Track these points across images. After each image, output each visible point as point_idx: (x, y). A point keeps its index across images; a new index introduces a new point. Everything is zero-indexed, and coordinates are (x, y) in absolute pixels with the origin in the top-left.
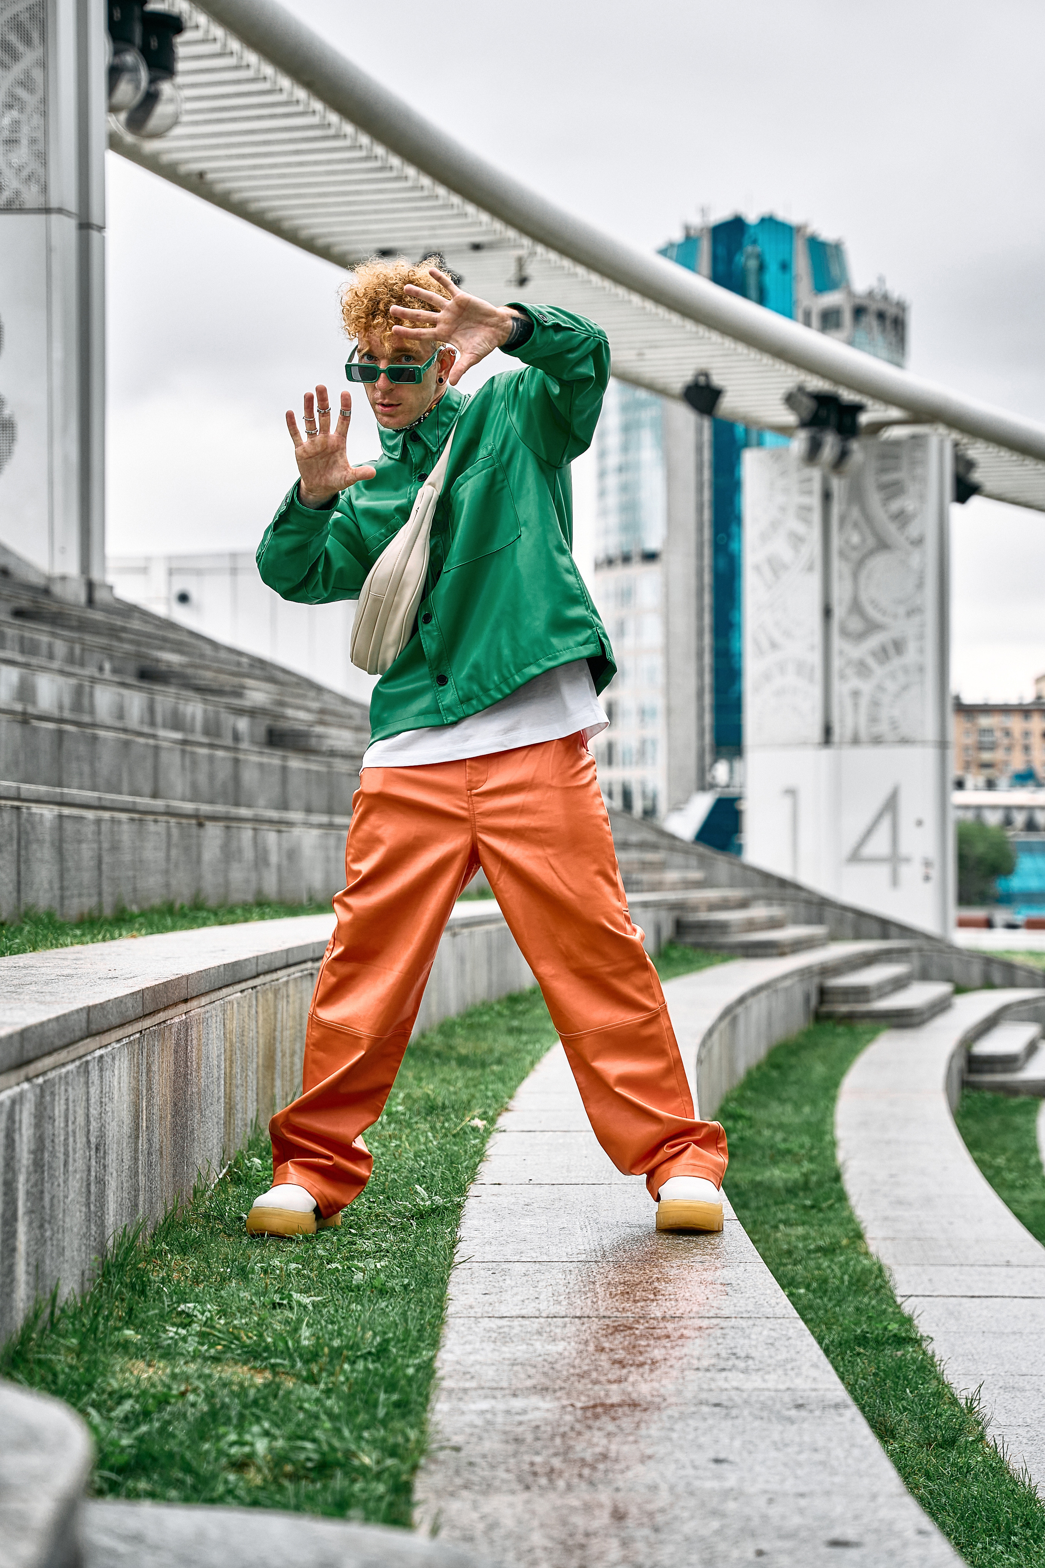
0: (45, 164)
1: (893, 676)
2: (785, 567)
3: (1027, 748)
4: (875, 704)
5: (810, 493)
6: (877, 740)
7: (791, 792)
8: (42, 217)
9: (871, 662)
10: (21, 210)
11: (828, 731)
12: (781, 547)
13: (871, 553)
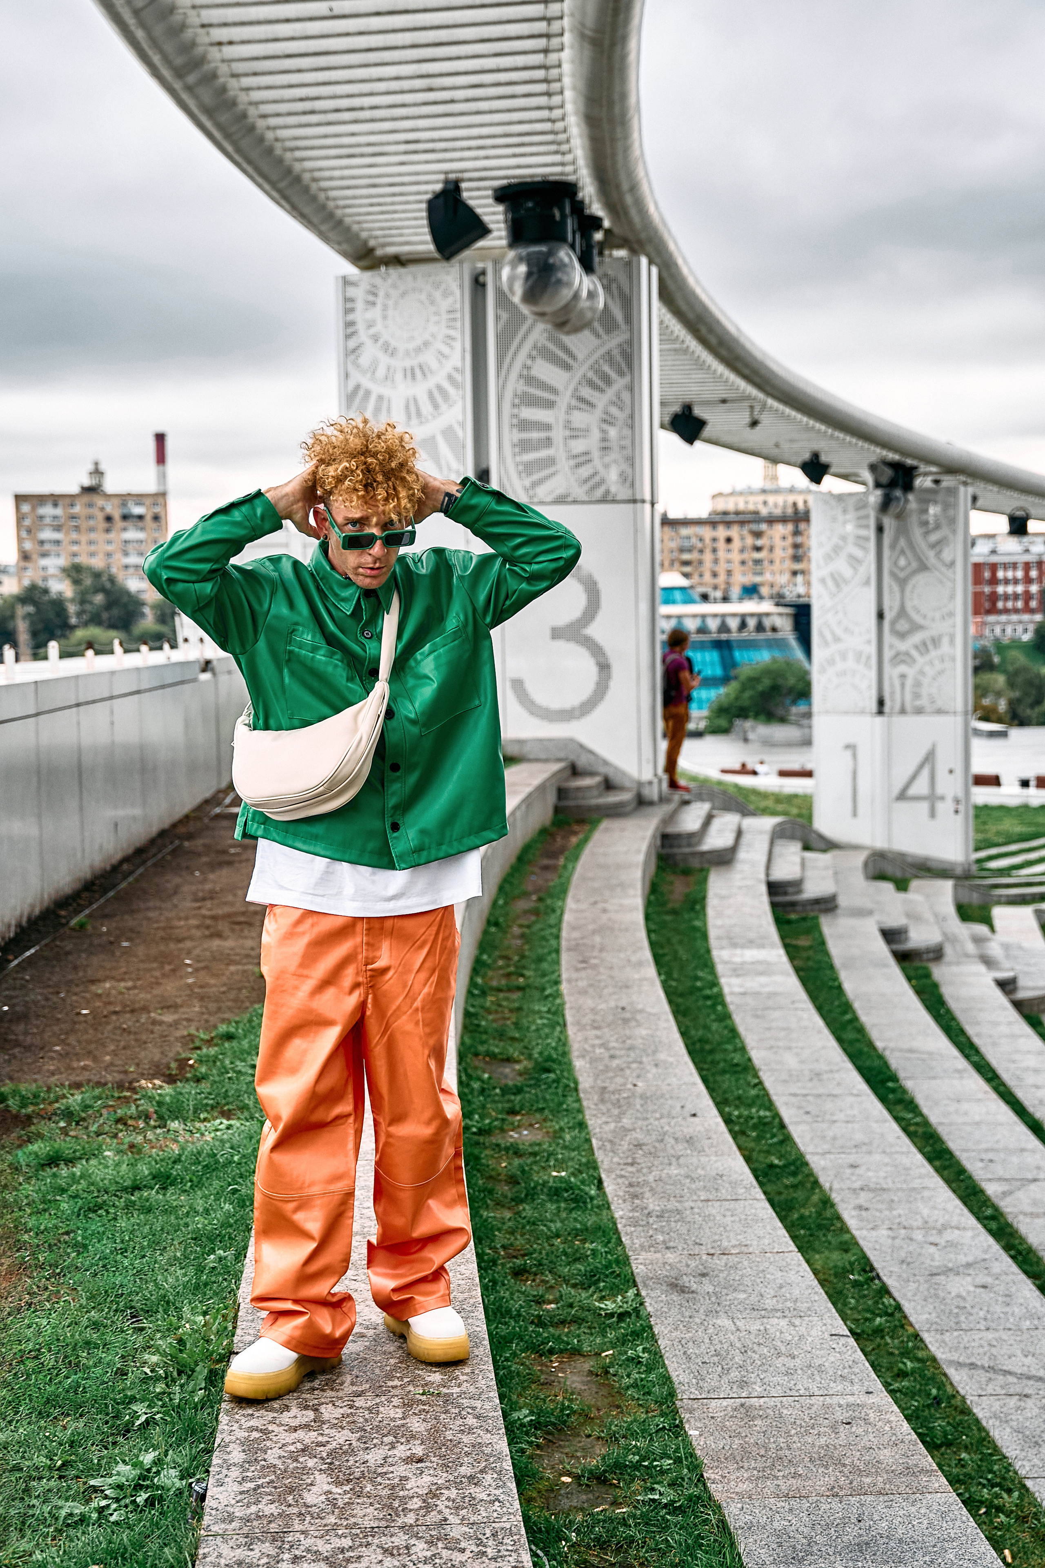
0: (633, 465)
1: (931, 663)
2: (846, 582)
3: (714, 550)
4: (918, 684)
5: (867, 527)
6: (919, 711)
7: (851, 747)
8: (631, 506)
9: (914, 653)
10: (614, 501)
11: (881, 703)
12: (841, 565)
13: (914, 572)
